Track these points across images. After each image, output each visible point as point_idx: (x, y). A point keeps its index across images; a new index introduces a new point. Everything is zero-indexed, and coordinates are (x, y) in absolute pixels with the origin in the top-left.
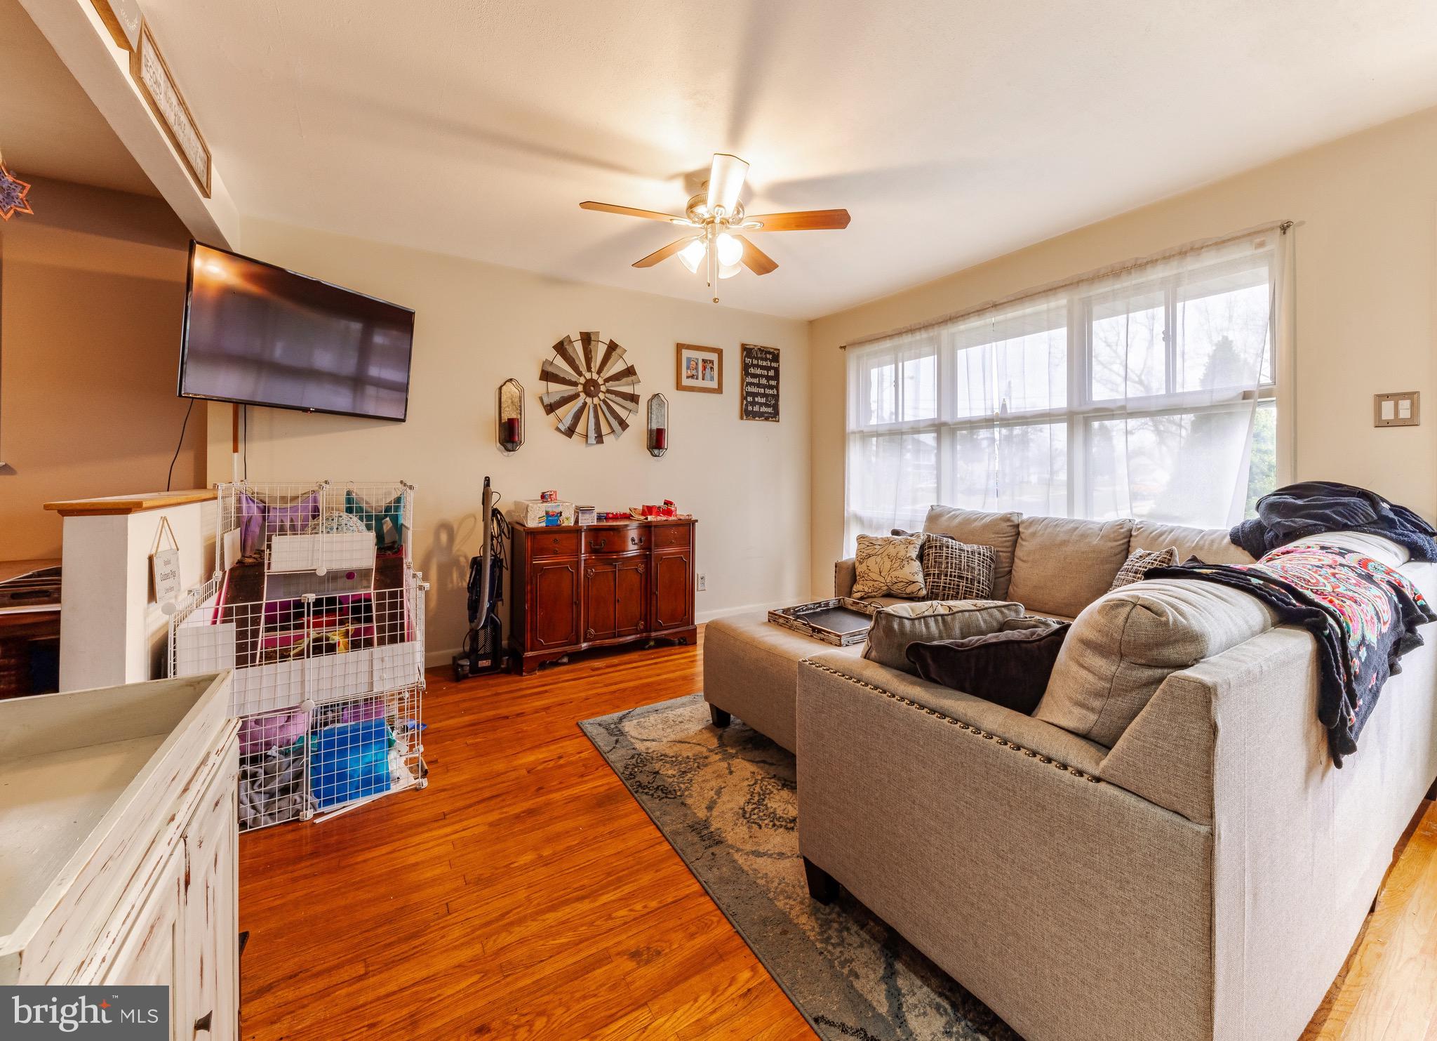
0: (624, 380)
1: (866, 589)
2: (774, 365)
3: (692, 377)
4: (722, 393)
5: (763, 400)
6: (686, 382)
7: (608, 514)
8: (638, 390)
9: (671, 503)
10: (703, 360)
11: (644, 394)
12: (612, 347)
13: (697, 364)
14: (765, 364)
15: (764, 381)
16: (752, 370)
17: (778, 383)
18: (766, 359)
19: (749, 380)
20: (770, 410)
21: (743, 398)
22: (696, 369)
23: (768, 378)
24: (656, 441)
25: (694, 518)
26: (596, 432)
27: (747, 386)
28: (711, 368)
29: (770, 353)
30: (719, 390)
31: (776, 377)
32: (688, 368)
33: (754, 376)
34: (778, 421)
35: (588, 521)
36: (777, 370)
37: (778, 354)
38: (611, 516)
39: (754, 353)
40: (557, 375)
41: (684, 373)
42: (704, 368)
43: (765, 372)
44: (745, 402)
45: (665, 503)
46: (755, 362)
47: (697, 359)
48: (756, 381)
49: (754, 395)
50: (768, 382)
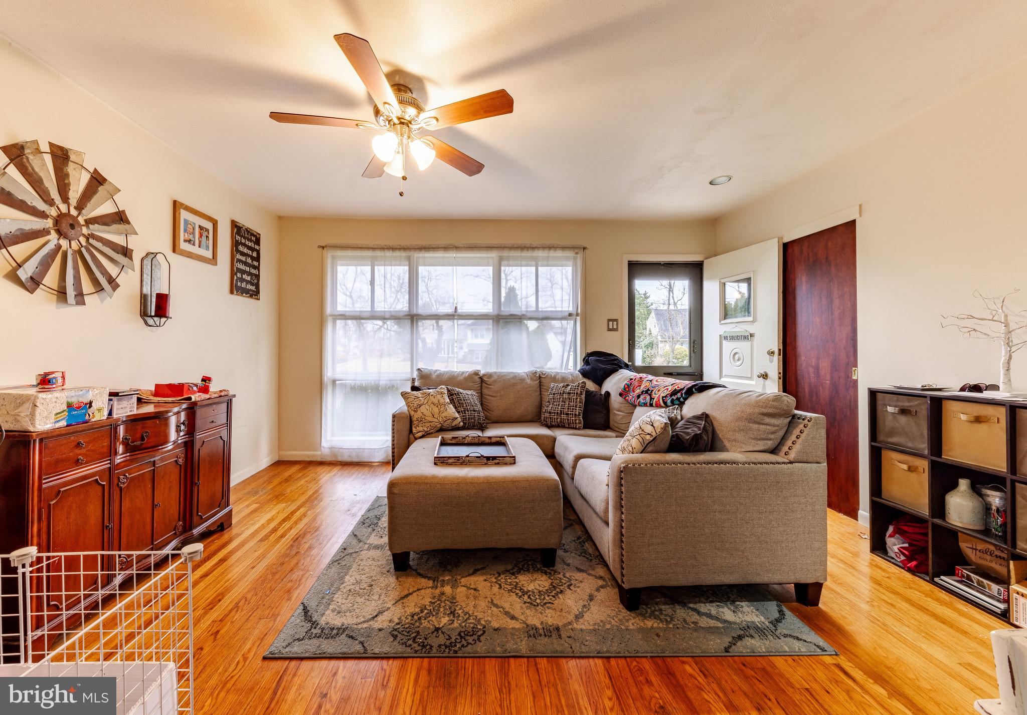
0: (112, 227)
1: (426, 429)
2: (256, 247)
3: (189, 241)
4: (216, 264)
5: (248, 278)
6: (184, 246)
8: (130, 242)
9: (209, 379)
10: (200, 226)
11: (139, 249)
12: (97, 180)
13: (194, 229)
14: (250, 244)
15: (249, 260)
16: (241, 248)
17: (259, 265)
18: (251, 241)
19: (239, 256)
20: (253, 288)
21: (233, 274)
22: (193, 233)
23: (253, 259)
24: (157, 308)
25: (231, 393)
26: (75, 290)
27: (237, 262)
28: (207, 237)
29: (252, 235)
30: (214, 260)
31: (258, 259)
32: (185, 231)
33: (243, 254)
34: (259, 299)
35: (125, 409)
36: (258, 252)
37: (259, 238)
39: (243, 232)
40: (10, 195)
41: (182, 236)
42: (201, 236)
43: (250, 252)
44: (234, 278)
45: (203, 380)
46: (243, 241)
47: (194, 224)
48: (243, 259)
49: (243, 272)
50: (252, 262)
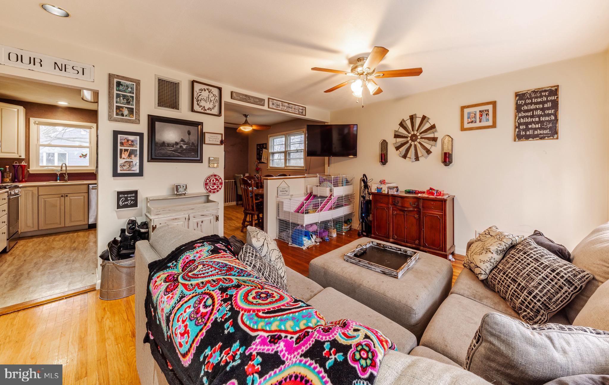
0: (429, 132)
2: (552, 98)
3: (472, 122)
4: (496, 127)
5: (537, 126)
7: (416, 191)
8: (436, 135)
10: (479, 111)
11: (440, 136)
12: (424, 118)
13: (475, 114)
14: (541, 100)
15: (539, 112)
16: (526, 108)
17: (555, 111)
18: (542, 96)
19: (523, 114)
20: (546, 132)
21: (517, 128)
22: (475, 117)
23: (545, 109)
24: (447, 159)
26: (416, 157)
27: (520, 119)
28: (487, 114)
30: (494, 126)
31: (554, 107)
32: (468, 118)
33: (528, 111)
34: (557, 137)
36: (555, 102)
37: (557, 90)
38: (417, 192)
39: (528, 95)
40: (400, 135)
41: (466, 120)
42: (481, 116)
43: (541, 106)
44: (517, 130)
46: (529, 101)
47: (476, 112)
48: (530, 114)
49: (527, 124)
50: (544, 112)
